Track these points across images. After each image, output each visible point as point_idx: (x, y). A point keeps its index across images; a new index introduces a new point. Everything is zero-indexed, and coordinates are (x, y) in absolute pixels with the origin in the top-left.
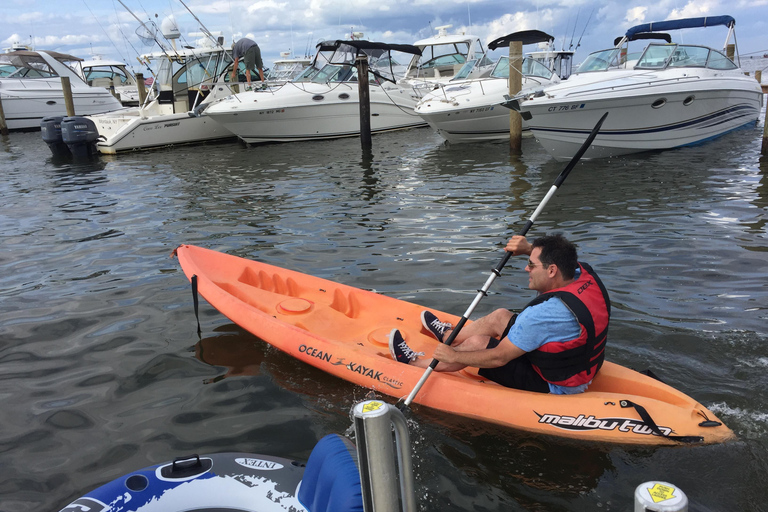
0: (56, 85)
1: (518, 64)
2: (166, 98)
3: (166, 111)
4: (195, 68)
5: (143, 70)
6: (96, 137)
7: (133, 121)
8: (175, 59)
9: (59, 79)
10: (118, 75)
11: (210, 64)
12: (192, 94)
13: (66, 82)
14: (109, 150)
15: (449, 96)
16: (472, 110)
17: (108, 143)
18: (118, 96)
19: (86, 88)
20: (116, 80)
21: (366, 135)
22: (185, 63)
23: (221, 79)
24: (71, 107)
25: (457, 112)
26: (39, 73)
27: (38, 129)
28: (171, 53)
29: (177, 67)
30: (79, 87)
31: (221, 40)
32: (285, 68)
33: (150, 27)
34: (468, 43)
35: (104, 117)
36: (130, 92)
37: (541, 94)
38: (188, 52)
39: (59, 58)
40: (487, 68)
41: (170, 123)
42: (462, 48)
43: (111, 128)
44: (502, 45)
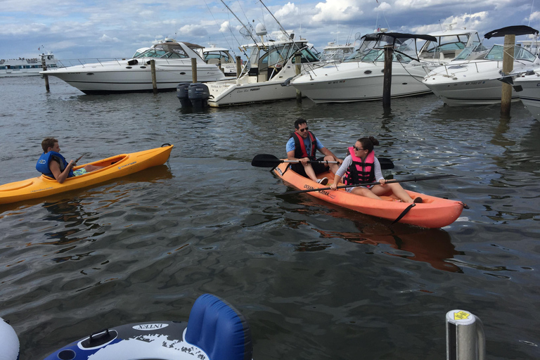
0: (187, 63)
1: (511, 51)
2: (254, 72)
3: (253, 80)
4: (274, 54)
5: (241, 54)
6: (208, 96)
7: (231, 86)
8: (262, 48)
9: (189, 59)
10: (224, 57)
11: (284, 51)
12: (270, 70)
13: (194, 61)
14: (215, 105)
15: (450, 72)
16: (467, 83)
17: (215, 100)
18: (223, 70)
19: (204, 65)
20: (222, 59)
21: (387, 99)
22: (268, 50)
23: (290, 61)
24: (195, 76)
25: (456, 84)
26: (178, 56)
27: (174, 90)
28: (259, 44)
29: (263, 53)
30: (201, 64)
31: (292, 36)
32: (331, 53)
33: (248, 27)
34: (468, 35)
35: (214, 84)
36: (230, 67)
37: (532, 73)
38: (271, 44)
39: (191, 46)
40: (482, 52)
41: (254, 88)
42: (463, 39)
43: (217, 91)
44: (495, 36)
